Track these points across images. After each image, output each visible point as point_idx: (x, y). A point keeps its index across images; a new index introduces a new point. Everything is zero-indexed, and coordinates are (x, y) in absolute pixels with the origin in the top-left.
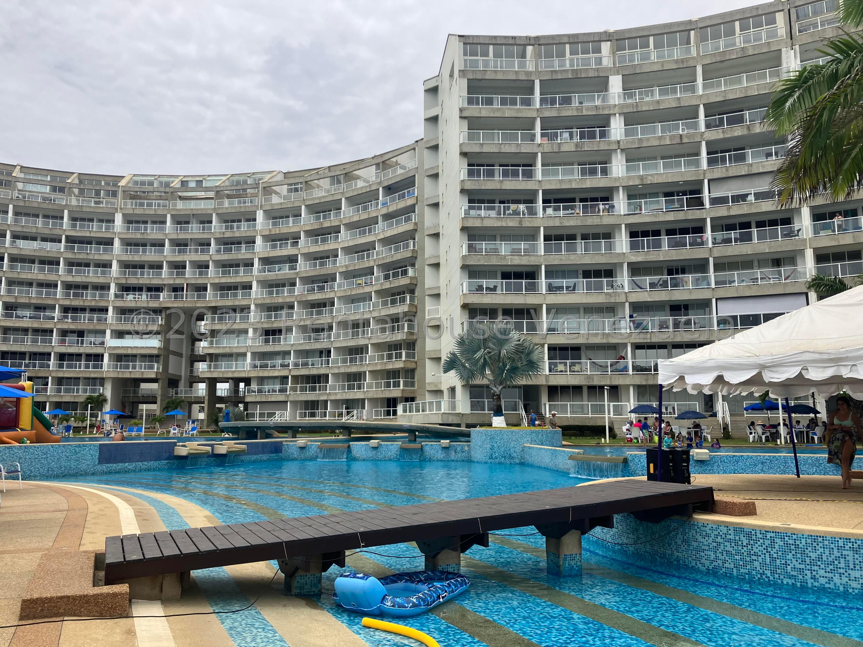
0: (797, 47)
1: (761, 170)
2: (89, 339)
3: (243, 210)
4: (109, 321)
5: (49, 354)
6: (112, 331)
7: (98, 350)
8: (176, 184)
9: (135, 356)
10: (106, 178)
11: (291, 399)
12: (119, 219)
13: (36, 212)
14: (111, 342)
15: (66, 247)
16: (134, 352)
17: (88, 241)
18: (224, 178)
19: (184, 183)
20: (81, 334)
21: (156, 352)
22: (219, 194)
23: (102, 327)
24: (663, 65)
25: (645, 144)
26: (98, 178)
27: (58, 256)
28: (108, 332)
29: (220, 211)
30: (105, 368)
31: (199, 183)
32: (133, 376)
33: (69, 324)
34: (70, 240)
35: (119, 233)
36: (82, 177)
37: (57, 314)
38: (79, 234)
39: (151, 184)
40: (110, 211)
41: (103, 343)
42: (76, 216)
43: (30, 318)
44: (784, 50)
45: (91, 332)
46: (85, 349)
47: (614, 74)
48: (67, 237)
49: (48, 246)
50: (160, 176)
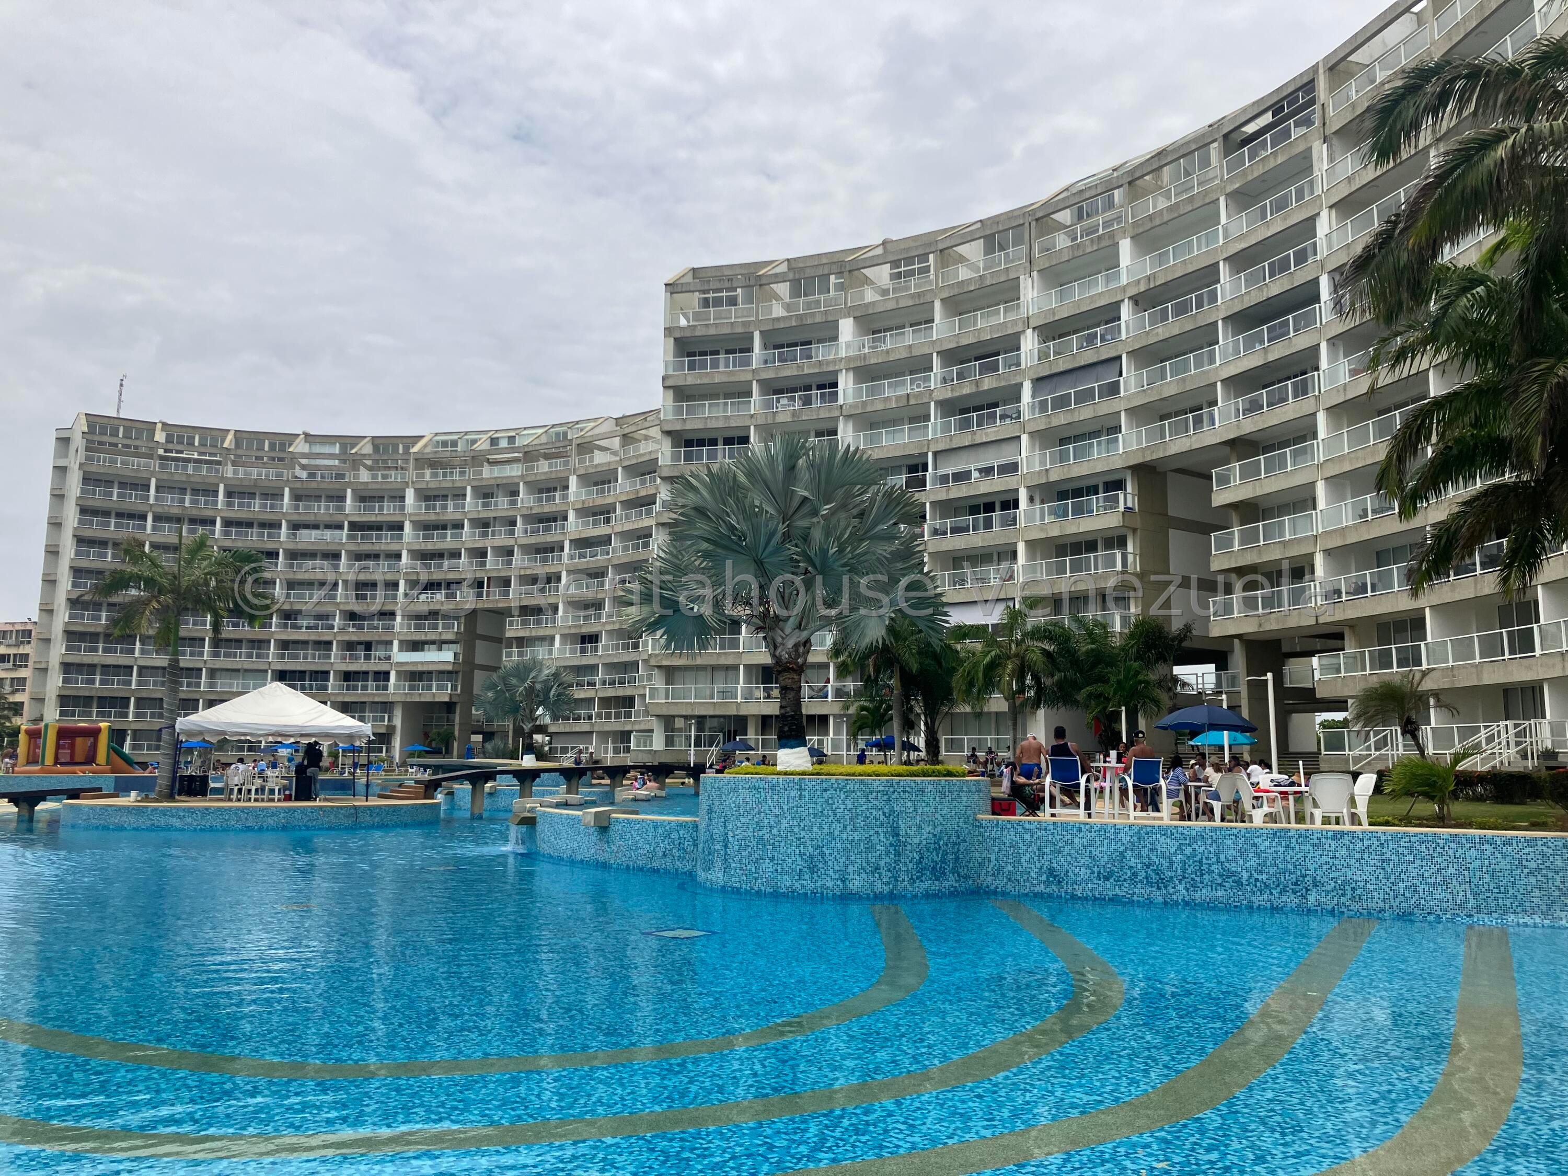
0: (1035, 274)
1: (984, 440)
2: (377, 653)
3: (553, 476)
4: (397, 628)
5: (328, 673)
6: (401, 642)
7: (383, 667)
8: (483, 445)
9: (430, 673)
10: (405, 440)
11: (596, 729)
12: (410, 495)
13: (317, 493)
14: (400, 656)
15: (350, 537)
16: (431, 668)
17: (377, 527)
18: (540, 431)
19: (494, 441)
20: (368, 646)
21: (450, 668)
22: (529, 456)
23: (388, 638)
24: (897, 303)
25: (869, 409)
26: (395, 441)
27: (338, 548)
28: (396, 643)
29: (529, 479)
30: (391, 689)
31: (511, 439)
32: (423, 700)
33: (352, 634)
34: (354, 526)
35: (410, 515)
36: (378, 441)
37: (337, 622)
38: (364, 519)
39: (454, 444)
40: (399, 486)
41: (389, 658)
42: (364, 494)
43: (307, 628)
44: (1022, 277)
45: (379, 642)
46: (373, 666)
47: (845, 317)
48: (350, 523)
49: (328, 534)
50: (466, 433)
